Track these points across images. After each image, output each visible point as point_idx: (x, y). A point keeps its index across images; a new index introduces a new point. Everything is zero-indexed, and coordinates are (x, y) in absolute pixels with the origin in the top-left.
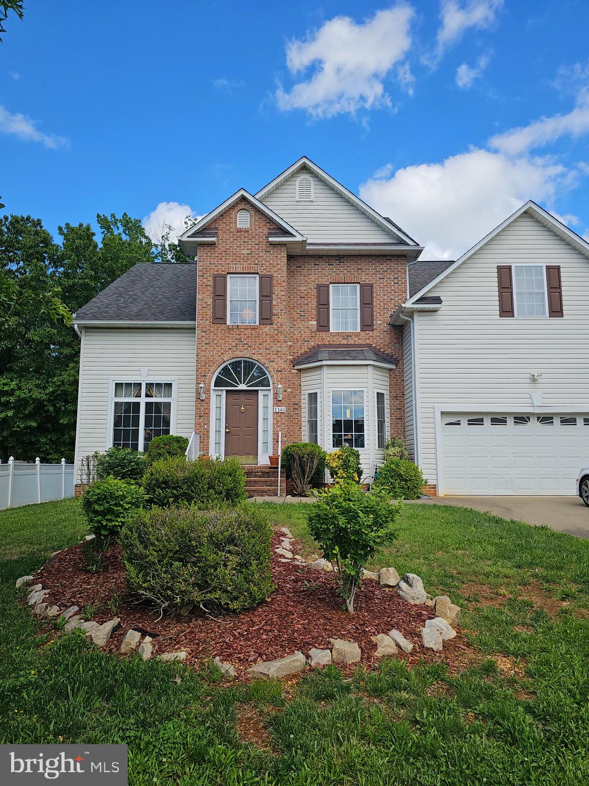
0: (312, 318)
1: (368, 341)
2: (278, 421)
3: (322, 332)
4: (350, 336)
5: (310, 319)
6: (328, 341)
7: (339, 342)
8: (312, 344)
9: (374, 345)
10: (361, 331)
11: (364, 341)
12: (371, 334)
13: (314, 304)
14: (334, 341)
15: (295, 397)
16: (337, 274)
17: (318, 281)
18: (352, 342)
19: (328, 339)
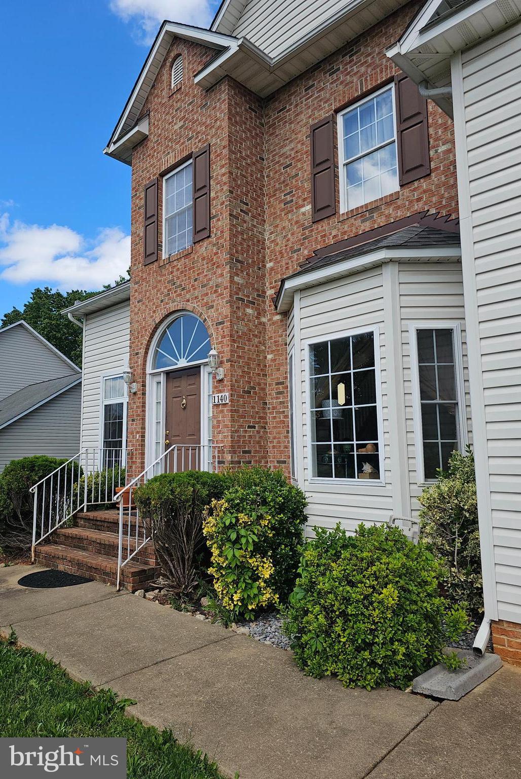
0: (304, 200)
1: (417, 207)
2: (218, 422)
3: (321, 223)
4: (377, 208)
5: (301, 202)
6: (335, 237)
7: (354, 230)
8: (306, 252)
9: (433, 211)
10: (401, 186)
11: (408, 209)
12: (424, 184)
13: (306, 168)
14: (345, 233)
15: (278, 370)
16: (347, 85)
17: (313, 119)
18: (382, 221)
19: (334, 233)
